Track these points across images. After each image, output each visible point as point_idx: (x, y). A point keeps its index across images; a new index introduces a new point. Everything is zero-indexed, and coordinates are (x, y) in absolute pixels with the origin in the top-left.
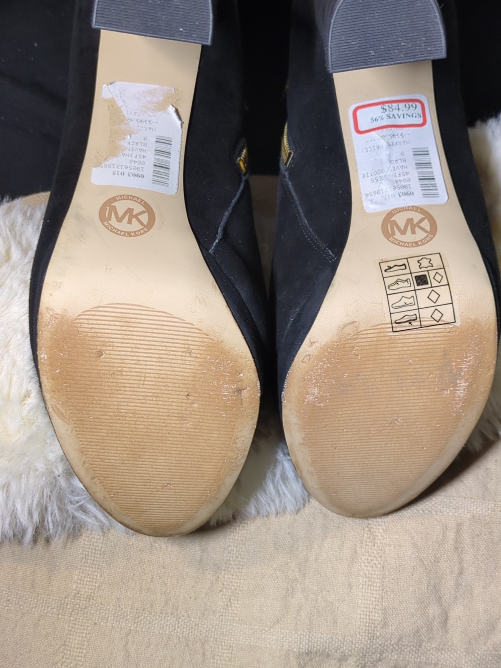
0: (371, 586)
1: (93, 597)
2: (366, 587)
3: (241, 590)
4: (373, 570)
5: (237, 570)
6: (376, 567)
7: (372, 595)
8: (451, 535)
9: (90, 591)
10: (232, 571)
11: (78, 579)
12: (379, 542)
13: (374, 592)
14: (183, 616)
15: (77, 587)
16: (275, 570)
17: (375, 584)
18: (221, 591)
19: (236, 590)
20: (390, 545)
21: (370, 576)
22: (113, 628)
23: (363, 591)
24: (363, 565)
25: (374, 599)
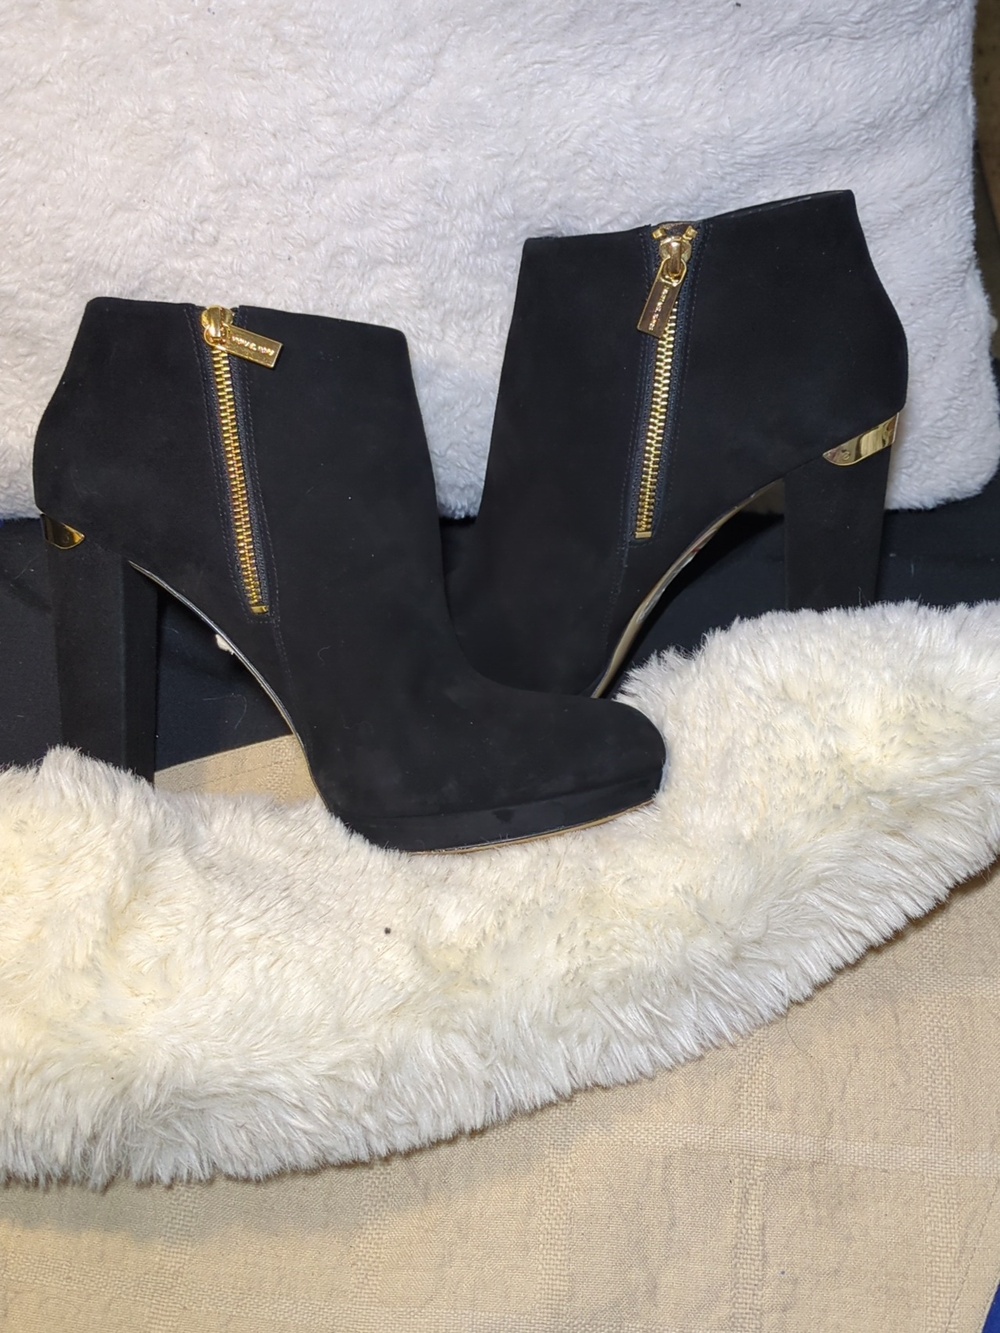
0: (555, 1245)
1: (182, 1273)
2: (548, 1246)
3: (381, 1262)
4: (556, 1224)
5: (377, 1237)
6: (561, 1219)
7: (555, 1258)
8: (658, 1172)
9: (178, 1265)
10: (370, 1238)
11: (162, 1250)
12: (564, 1185)
13: (559, 1253)
14: (303, 1298)
15: (161, 1260)
16: (427, 1231)
17: (559, 1242)
18: (354, 1264)
19: (374, 1262)
20: (578, 1189)
21: (553, 1231)
22: (209, 1313)
23: (544, 1252)
24: (544, 1217)
25: (558, 1262)
